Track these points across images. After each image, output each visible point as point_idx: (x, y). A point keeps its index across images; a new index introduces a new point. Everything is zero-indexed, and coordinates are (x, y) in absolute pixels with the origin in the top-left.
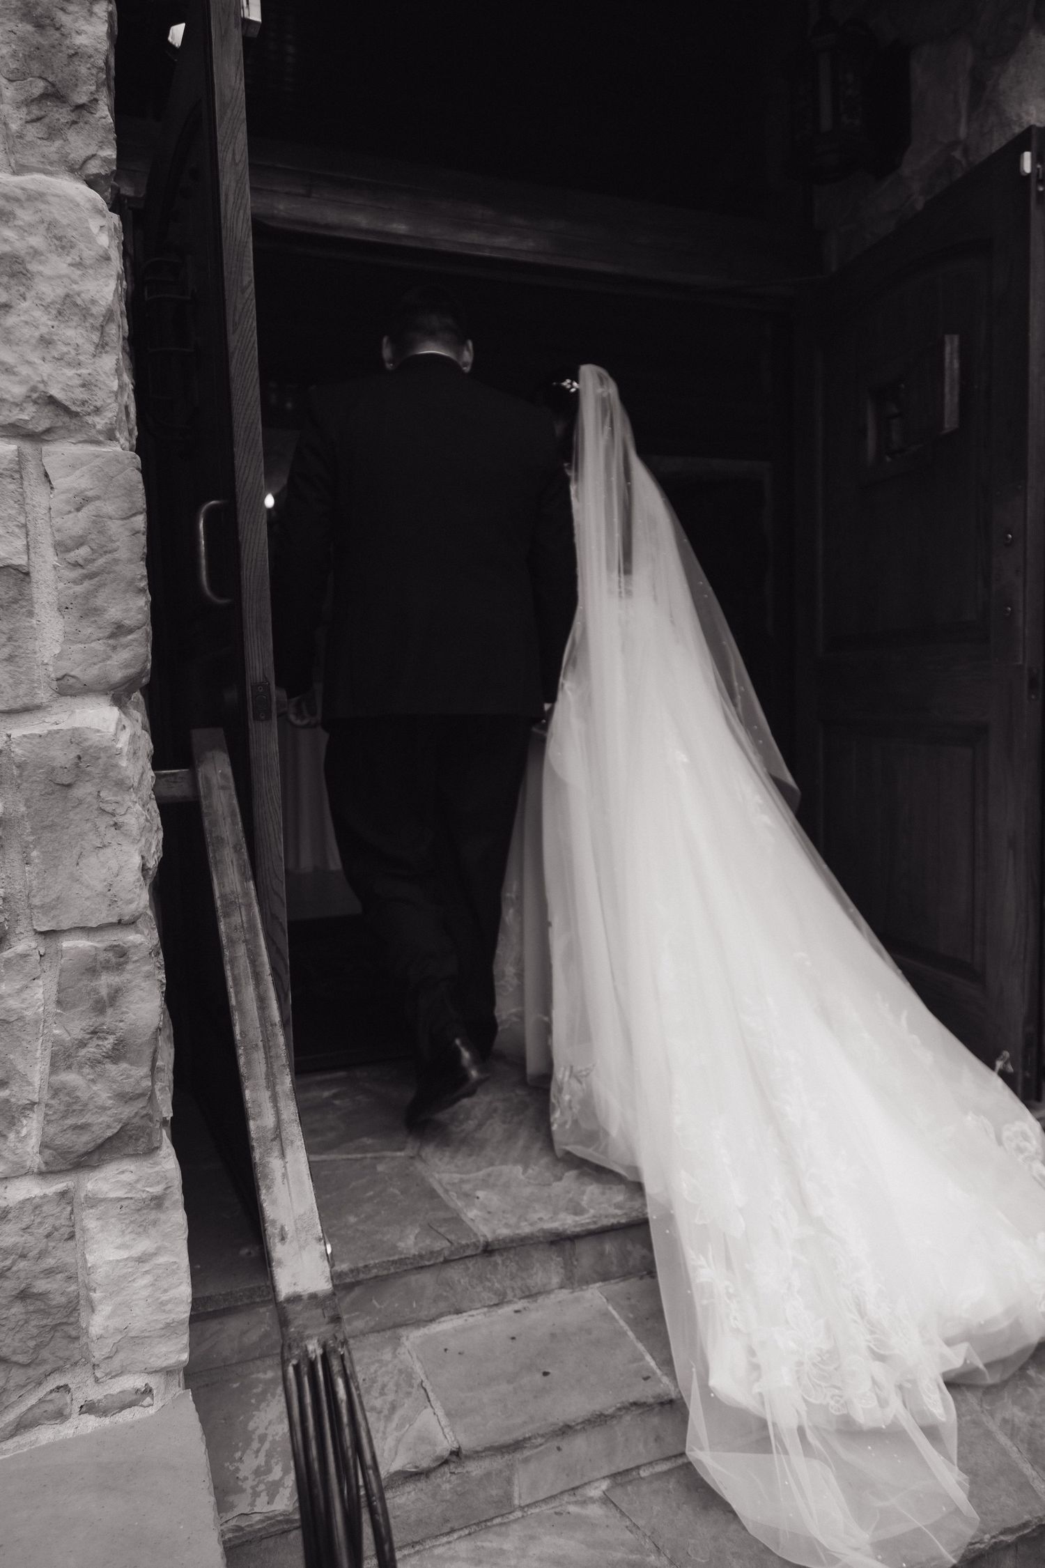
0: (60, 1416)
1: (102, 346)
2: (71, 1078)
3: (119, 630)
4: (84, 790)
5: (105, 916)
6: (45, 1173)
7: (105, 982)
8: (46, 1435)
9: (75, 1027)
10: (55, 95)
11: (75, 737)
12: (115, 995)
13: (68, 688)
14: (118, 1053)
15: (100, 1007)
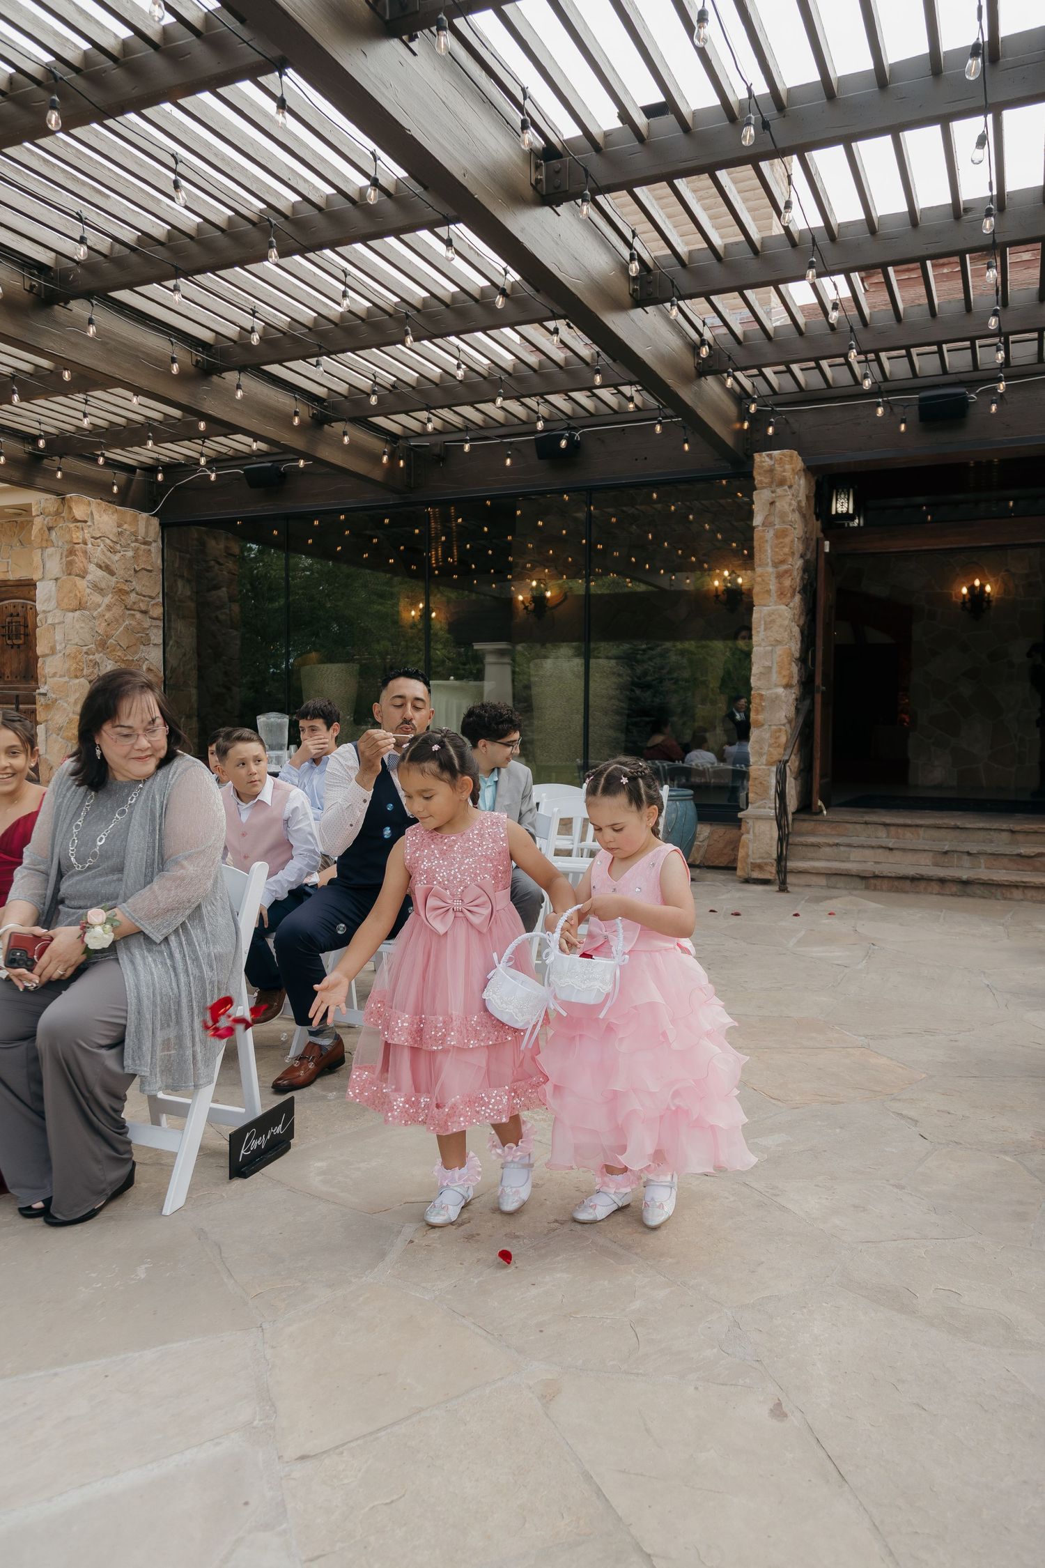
0: (765, 808)
1: (785, 631)
2: (771, 749)
3: (784, 676)
4: (777, 702)
5: (778, 723)
6: (766, 765)
7: (778, 734)
8: (762, 810)
9: (772, 741)
10: (782, 594)
11: (776, 694)
12: (779, 737)
13: (776, 686)
14: (779, 746)
15: (776, 738)
